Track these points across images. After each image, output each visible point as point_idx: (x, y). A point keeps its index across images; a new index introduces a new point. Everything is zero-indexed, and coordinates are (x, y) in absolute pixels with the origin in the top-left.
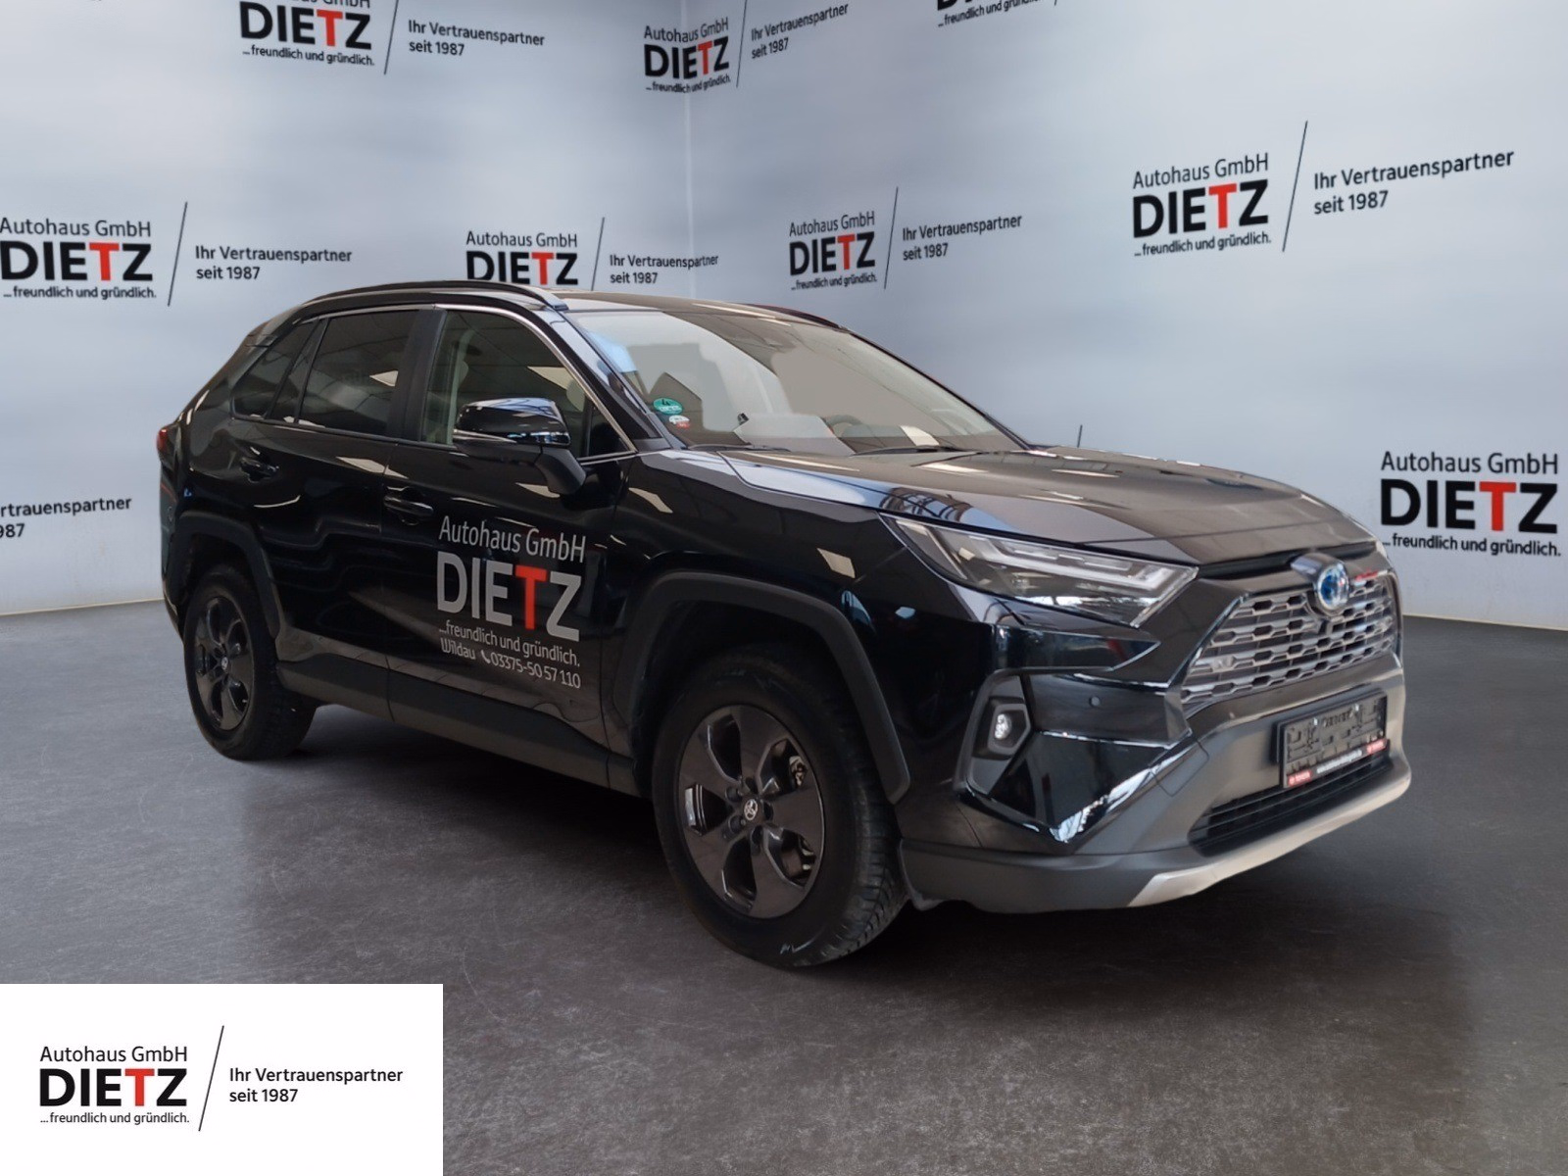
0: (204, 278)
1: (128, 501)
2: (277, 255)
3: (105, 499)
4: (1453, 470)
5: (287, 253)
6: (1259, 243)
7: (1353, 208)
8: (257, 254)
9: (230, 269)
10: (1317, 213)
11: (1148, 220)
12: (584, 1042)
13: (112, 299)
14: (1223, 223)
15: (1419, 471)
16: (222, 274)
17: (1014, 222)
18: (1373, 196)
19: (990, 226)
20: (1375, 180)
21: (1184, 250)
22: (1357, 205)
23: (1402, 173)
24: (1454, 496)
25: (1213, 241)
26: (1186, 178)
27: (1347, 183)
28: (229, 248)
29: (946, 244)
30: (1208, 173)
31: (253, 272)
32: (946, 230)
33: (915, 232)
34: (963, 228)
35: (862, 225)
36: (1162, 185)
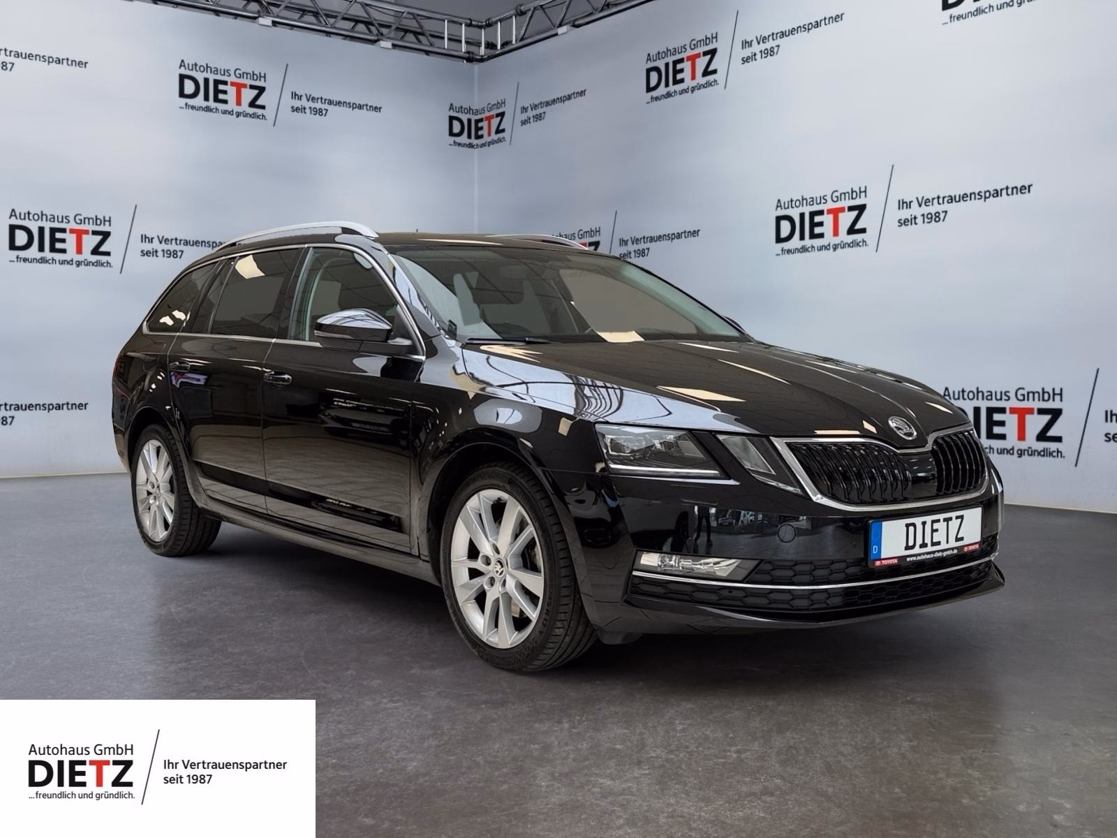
0: (146, 256)
1: (86, 404)
2: (196, 243)
3: (70, 402)
4: (991, 399)
5: (202, 242)
6: (860, 246)
7: (924, 222)
8: (182, 242)
9: (163, 251)
10: (899, 226)
11: (785, 230)
12: (385, 698)
13: (83, 267)
14: (836, 233)
15: (968, 400)
16: (158, 254)
17: (695, 233)
18: (937, 215)
19: (679, 236)
20: (939, 204)
21: (809, 252)
22: (926, 220)
23: (957, 199)
24: (992, 417)
25: (829, 245)
26: (811, 203)
27: (920, 206)
28: (163, 237)
29: (648, 249)
30: (826, 200)
31: (179, 254)
32: (648, 239)
33: (627, 241)
34: (660, 238)
35: (591, 237)
36: (795, 208)
